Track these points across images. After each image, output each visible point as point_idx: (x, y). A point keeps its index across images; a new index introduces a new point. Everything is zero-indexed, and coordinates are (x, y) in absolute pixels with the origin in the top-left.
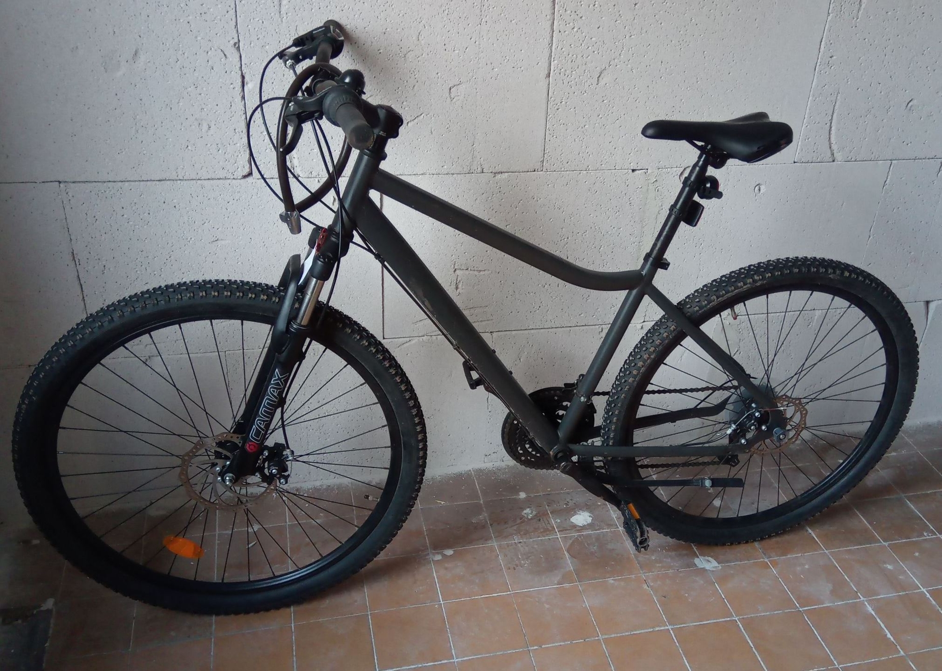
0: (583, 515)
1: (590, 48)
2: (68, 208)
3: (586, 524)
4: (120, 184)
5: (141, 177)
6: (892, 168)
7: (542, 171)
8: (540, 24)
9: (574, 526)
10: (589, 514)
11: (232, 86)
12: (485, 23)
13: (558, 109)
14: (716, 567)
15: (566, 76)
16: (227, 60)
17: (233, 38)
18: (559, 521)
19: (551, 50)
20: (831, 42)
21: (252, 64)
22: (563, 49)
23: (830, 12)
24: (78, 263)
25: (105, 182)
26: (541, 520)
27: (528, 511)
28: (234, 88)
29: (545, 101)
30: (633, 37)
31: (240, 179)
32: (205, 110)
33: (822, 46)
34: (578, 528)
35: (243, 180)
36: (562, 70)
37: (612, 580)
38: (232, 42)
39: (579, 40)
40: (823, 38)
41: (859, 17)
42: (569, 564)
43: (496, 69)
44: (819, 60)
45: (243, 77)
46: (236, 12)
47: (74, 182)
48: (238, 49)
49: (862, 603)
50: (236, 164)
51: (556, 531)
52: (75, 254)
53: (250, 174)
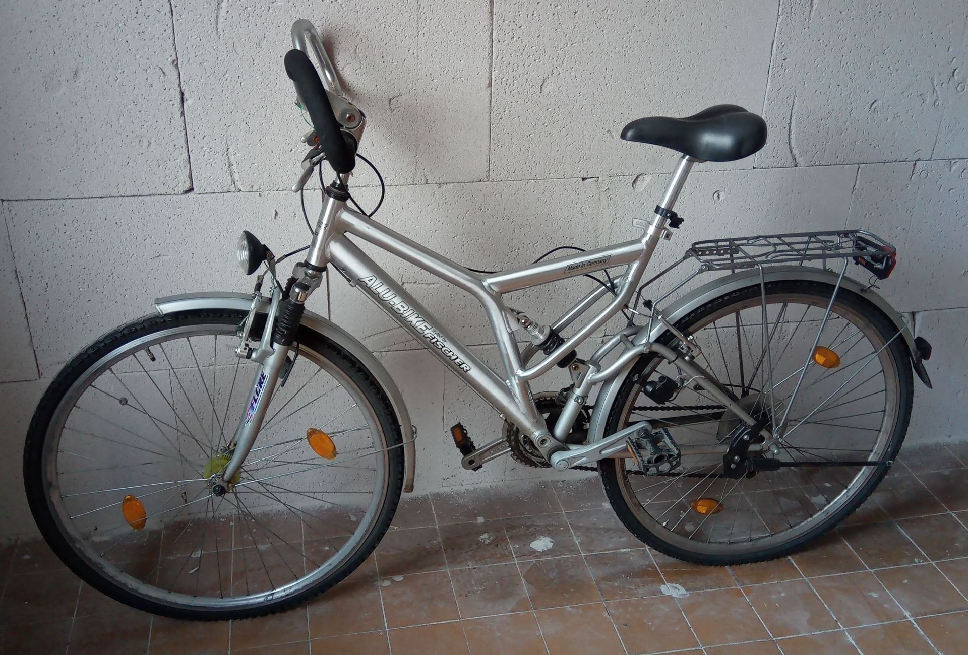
0: (544, 541)
1: (531, 57)
2: (10, 225)
3: (546, 549)
4: (63, 201)
5: (83, 194)
6: (860, 171)
7: (488, 181)
8: (478, 34)
9: (533, 552)
10: (550, 539)
11: (171, 102)
12: (422, 35)
13: (501, 119)
14: (684, 594)
15: (508, 85)
16: (166, 77)
17: (171, 56)
18: (518, 546)
19: (491, 60)
20: (783, 44)
21: (191, 80)
22: (504, 59)
23: (780, 14)
24: (21, 281)
25: (47, 200)
26: (499, 545)
27: (485, 536)
28: (173, 105)
29: (487, 110)
30: (574, 45)
31: (182, 194)
32: (145, 127)
33: (774, 49)
34: (537, 554)
35: (184, 197)
36: (503, 80)
37: (570, 607)
38: (170, 60)
39: (520, 50)
40: (775, 41)
41: (812, 18)
42: (525, 590)
43: (436, 80)
44: (772, 63)
45: (182, 94)
46: (174, 30)
47: (17, 200)
48: (177, 66)
49: (843, 632)
50: (176, 180)
51: (514, 556)
52: (17, 272)
53: (191, 190)
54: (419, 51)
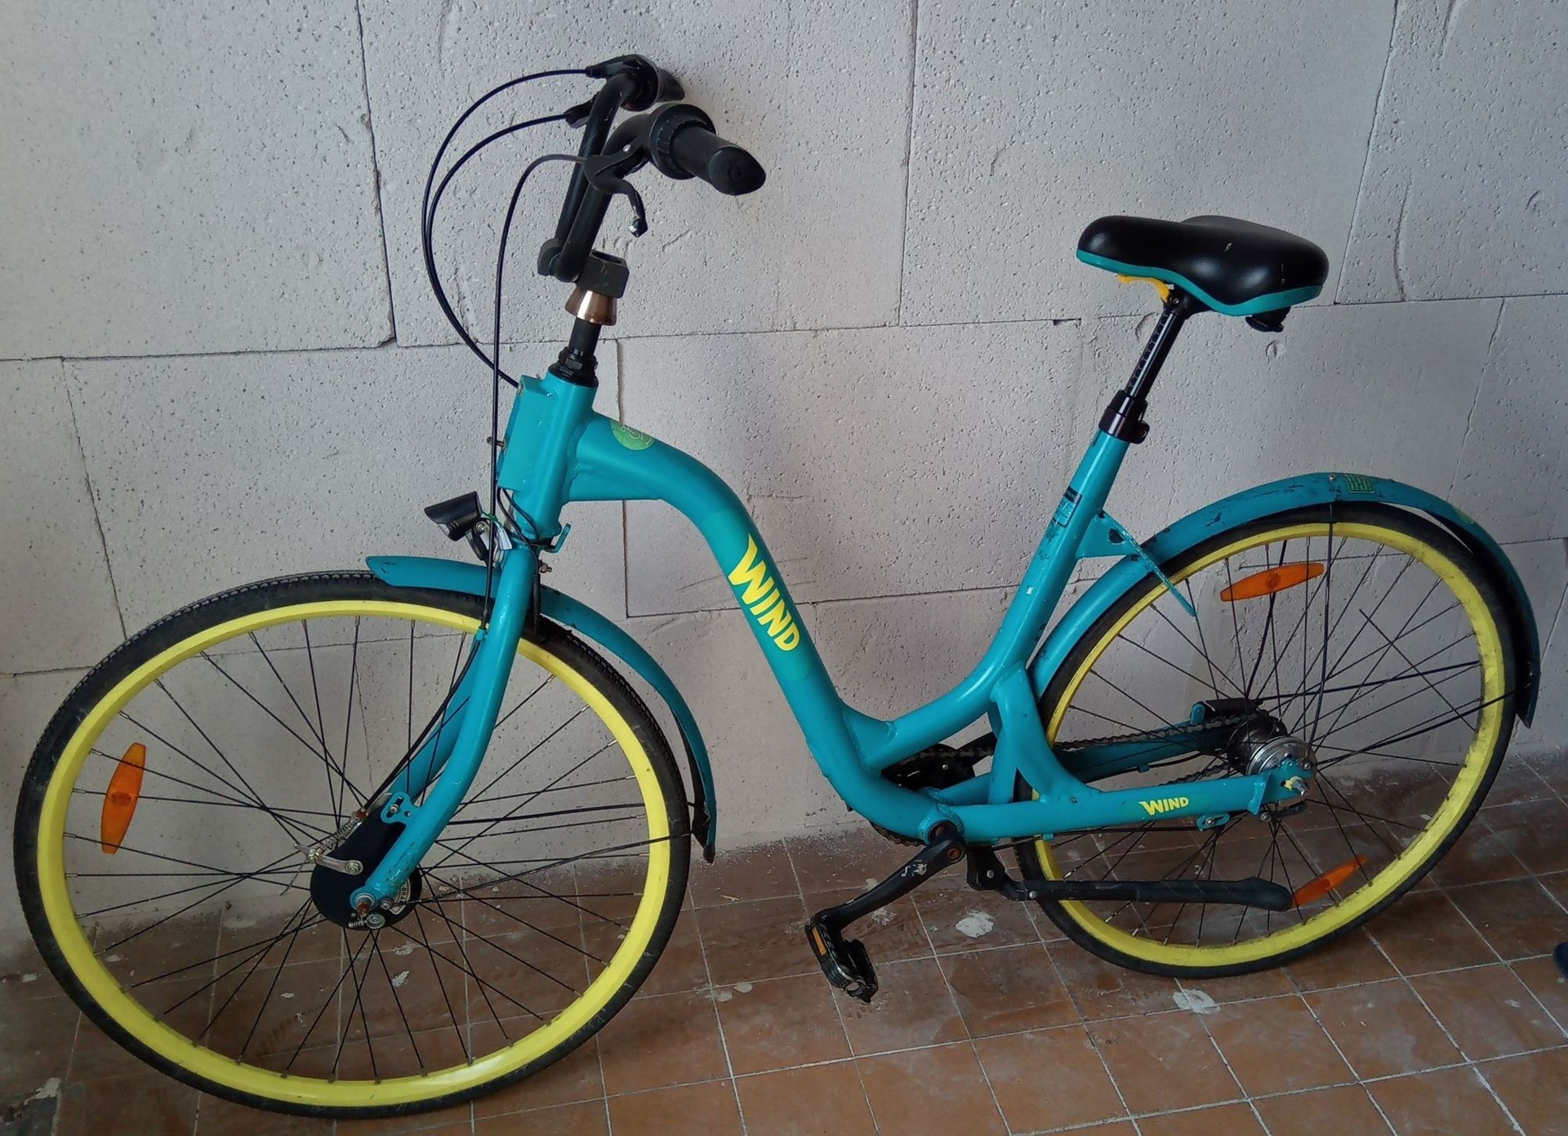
0: (977, 918)
1: (978, 113)
2: (77, 401)
3: (982, 933)
4: (168, 360)
5: (204, 347)
6: (1504, 309)
7: (898, 325)
8: (891, 73)
9: (963, 938)
10: (989, 917)
11: (358, 188)
12: (795, 73)
13: (923, 219)
14: (1212, 1007)
15: (937, 162)
16: (351, 145)
17: (359, 107)
18: (936, 929)
19: (911, 118)
20: (1396, 95)
21: (393, 150)
22: (932, 116)
23: (1392, 44)
24: (96, 498)
25: (141, 357)
26: (905, 928)
27: (882, 912)
28: (362, 193)
29: (901, 206)
30: (1050, 93)
31: (376, 348)
32: (312, 230)
33: (1380, 103)
34: (969, 942)
35: (380, 353)
36: (930, 152)
37: (1031, 1033)
38: (358, 114)
39: (959, 101)
40: (1382, 90)
41: (1444, 52)
42: (954, 1003)
43: (816, 153)
44: (1374, 128)
45: (378, 174)
46: (364, 61)
47: (87, 359)
48: (369, 126)
49: (1469, 1069)
50: (368, 323)
51: (932, 946)
52: (90, 481)
53: (393, 339)
54: (789, 101)
